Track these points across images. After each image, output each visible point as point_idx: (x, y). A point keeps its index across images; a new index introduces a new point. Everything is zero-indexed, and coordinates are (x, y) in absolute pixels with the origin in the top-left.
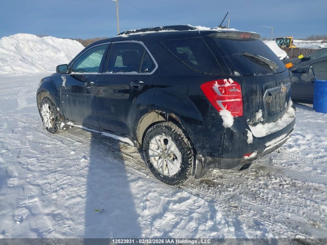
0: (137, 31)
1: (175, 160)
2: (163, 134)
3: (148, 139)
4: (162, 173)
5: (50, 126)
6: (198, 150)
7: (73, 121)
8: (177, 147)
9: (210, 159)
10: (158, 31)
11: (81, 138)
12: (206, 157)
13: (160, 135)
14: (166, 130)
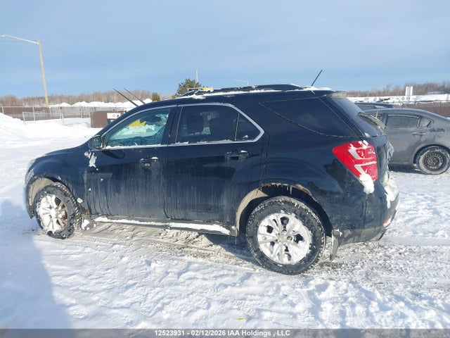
0: (215, 91)
1: (300, 242)
2: (282, 211)
3: (256, 220)
4: (280, 262)
5: (56, 228)
6: (335, 224)
7: (107, 216)
8: (304, 225)
9: (349, 232)
10: (249, 91)
11: (115, 239)
12: (345, 231)
13: (276, 214)
14: (287, 206)
